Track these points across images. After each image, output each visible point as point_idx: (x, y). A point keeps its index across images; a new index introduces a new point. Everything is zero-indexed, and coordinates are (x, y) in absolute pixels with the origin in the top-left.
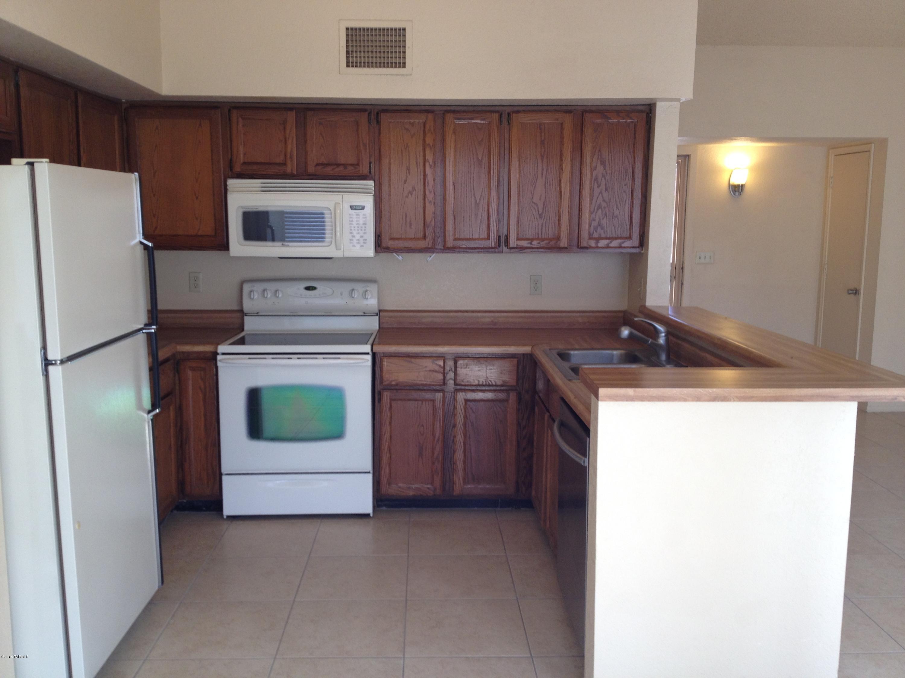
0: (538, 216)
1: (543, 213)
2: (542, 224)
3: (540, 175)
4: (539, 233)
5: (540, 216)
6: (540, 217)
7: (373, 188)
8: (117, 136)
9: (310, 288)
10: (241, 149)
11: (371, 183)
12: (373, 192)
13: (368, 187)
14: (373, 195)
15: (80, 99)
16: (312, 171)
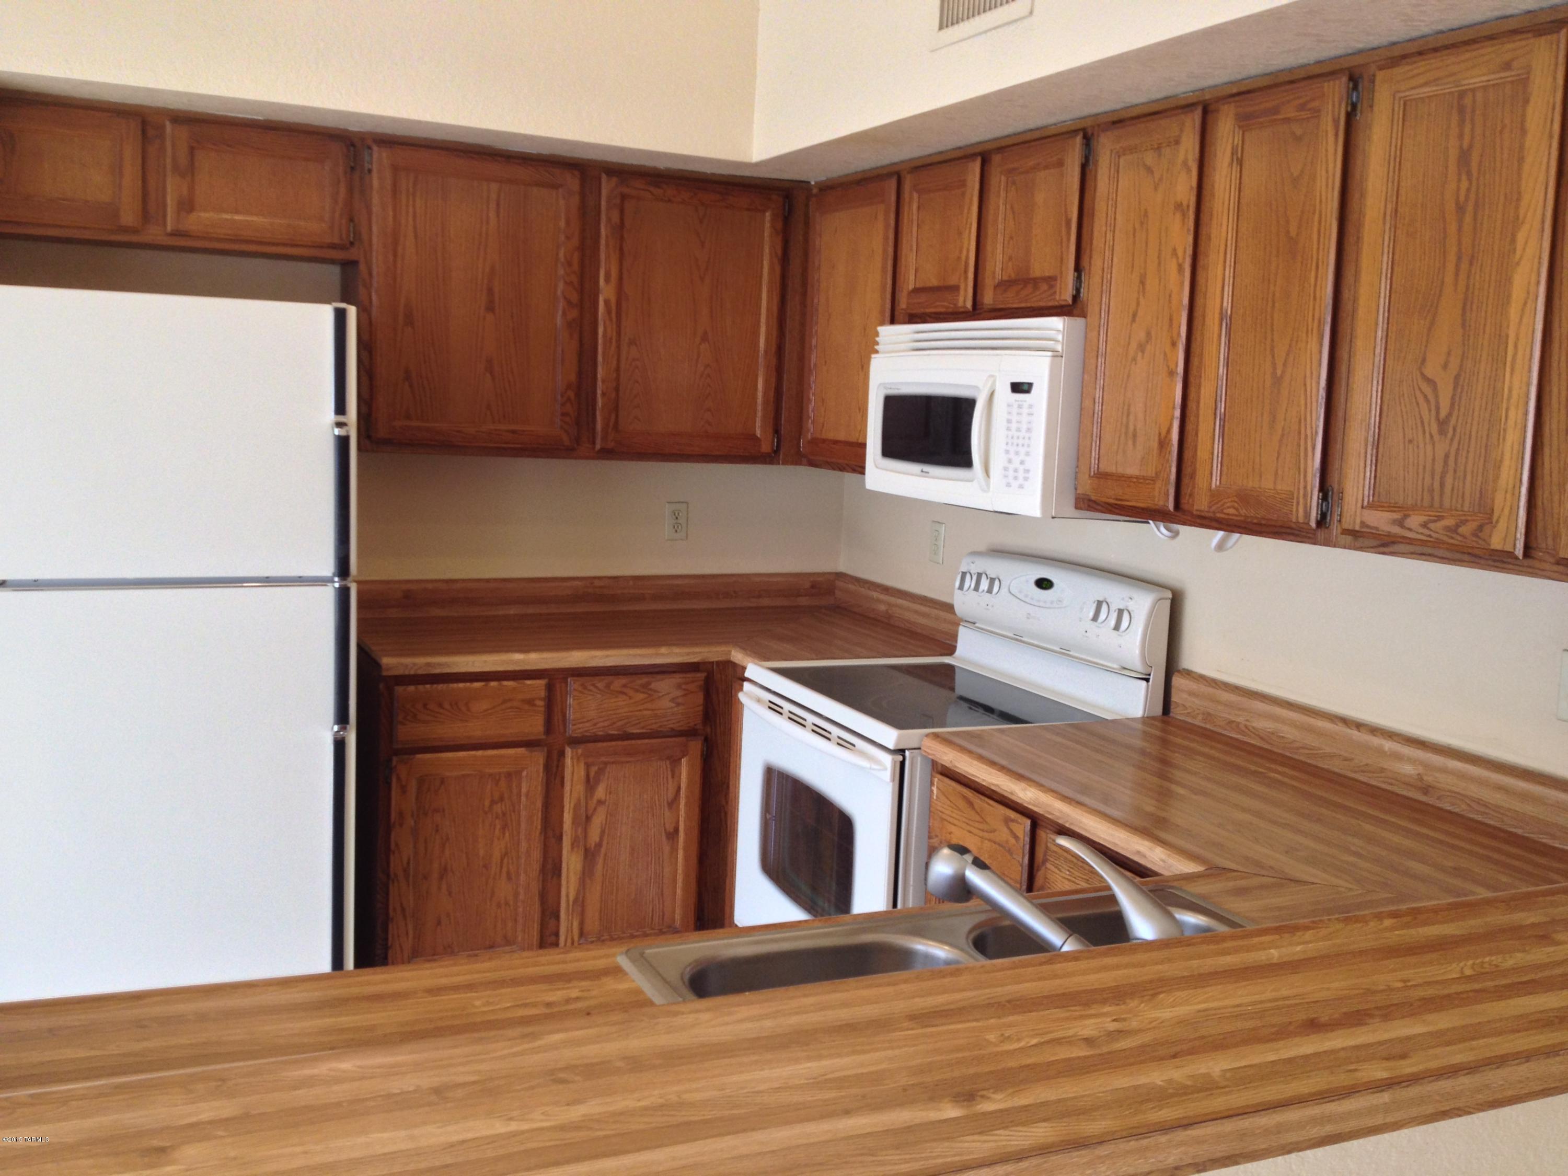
0: (1434, 427)
1: (1450, 415)
2: (1447, 456)
3: (1449, 278)
4: (1433, 490)
5: (1443, 424)
6: (1442, 432)
7: (1060, 337)
8: (767, 250)
9: (1044, 584)
10: (909, 259)
11: (1056, 323)
12: (1059, 348)
13: (1051, 334)
14: (1056, 355)
15: (607, 186)
16: (988, 298)
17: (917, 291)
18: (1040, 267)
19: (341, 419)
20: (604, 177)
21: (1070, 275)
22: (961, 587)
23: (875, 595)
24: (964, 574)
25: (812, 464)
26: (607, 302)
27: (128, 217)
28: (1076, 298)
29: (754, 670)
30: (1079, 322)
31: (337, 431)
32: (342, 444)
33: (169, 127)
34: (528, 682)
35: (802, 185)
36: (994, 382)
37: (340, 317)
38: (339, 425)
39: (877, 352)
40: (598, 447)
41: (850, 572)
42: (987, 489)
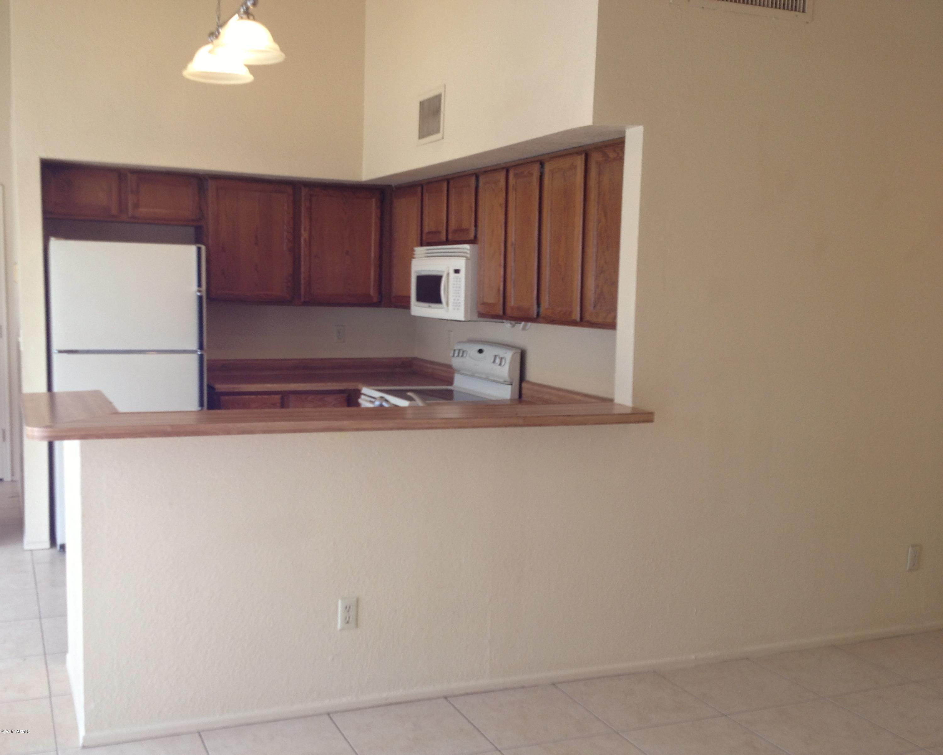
7: (468, 252)
8: (374, 215)
9: (481, 351)
10: (426, 221)
11: (467, 246)
12: (468, 256)
13: (465, 251)
14: (467, 259)
15: (304, 191)
16: (450, 237)
17: (429, 233)
18: (465, 225)
19: (200, 289)
20: (303, 188)
21: (473, 229)
22: (453, 356)
23: (428, 365)
24: (454, 351)
25: (396, 307)
26: (305, 240)
27: (114, 211)
28: (476, 237)
29: (365, 390)
30: (475, 246)
31: (199, 294)
32: (200, 299)
33: (129, 175)
34: (273, 396)
35: (389, 187)
36: (449, 270)
37: (199, 251)
38: (199, 291)
39: (414, 258)
40: (302, 300)
41: (419, 357)
42: (447, 311)
